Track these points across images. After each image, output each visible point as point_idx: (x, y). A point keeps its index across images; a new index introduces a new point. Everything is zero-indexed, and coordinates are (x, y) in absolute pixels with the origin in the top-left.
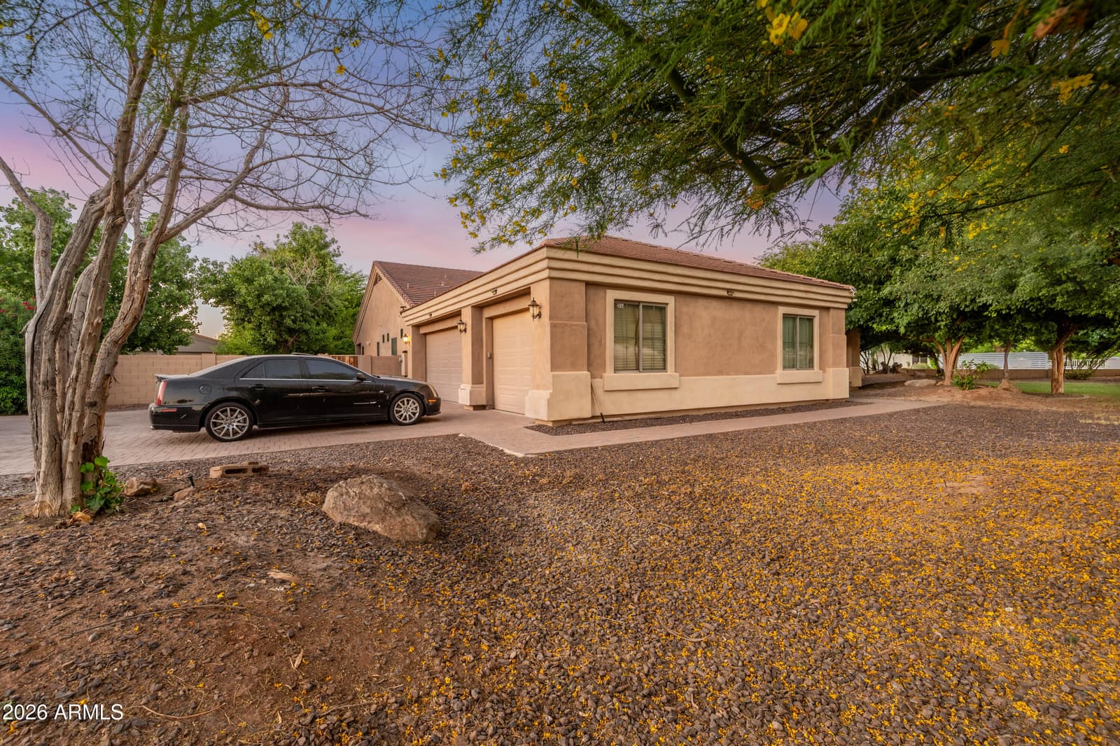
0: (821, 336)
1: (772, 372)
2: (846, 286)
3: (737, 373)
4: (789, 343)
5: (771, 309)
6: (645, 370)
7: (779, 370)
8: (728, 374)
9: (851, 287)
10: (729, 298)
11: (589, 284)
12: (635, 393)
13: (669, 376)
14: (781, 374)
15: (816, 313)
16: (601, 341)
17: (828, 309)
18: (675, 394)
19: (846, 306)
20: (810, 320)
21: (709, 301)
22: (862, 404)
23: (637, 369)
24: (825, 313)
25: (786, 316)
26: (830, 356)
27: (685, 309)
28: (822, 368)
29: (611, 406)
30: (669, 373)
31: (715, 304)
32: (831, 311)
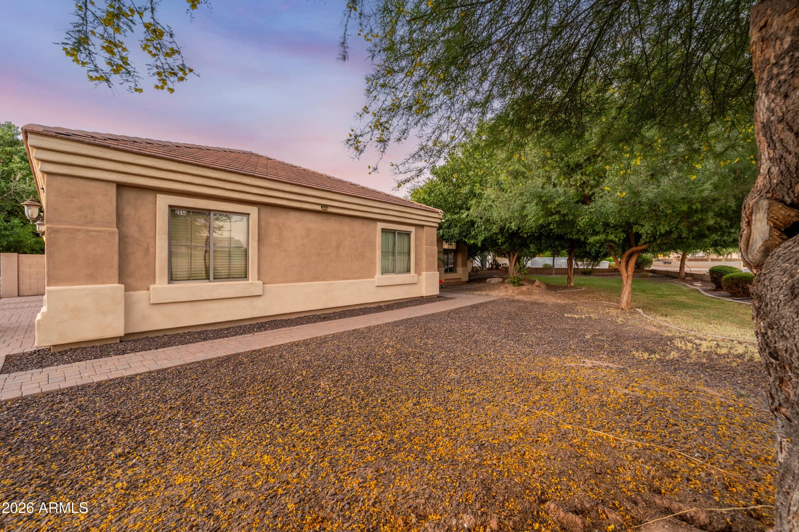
0: (416, 247)
1: (372, 276)
2: (437, 210)
3: (335, 278)
4: (389, 253)
5: (371, 224)
6: (216, 278)
7: (378, 275)
8: (324, 279)
9: (439, 211)
10: (324, 212)
11: (120, 186)
12: (197, 303)
13: (253, 283)
14: (379, 278)
15: (412, 229)
16: (148, 249)
17: (423, 226)
18: (258, 302)
19: (437, 225)
20: (408, 234)
21: (303, 214)
22: (451, 299)
23: (208, 278)
24: (420, 229)
25: (384, 231)
26: (424, 264)
27: (272, 220)
28: (418, 272)
29: (160, 321)
30: (250, 281)
31: (309, 217)
32: (425, 228)
